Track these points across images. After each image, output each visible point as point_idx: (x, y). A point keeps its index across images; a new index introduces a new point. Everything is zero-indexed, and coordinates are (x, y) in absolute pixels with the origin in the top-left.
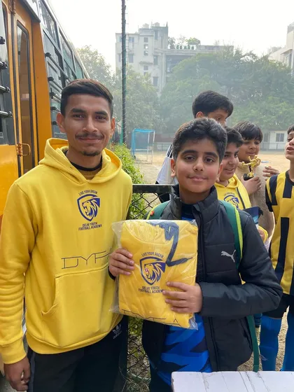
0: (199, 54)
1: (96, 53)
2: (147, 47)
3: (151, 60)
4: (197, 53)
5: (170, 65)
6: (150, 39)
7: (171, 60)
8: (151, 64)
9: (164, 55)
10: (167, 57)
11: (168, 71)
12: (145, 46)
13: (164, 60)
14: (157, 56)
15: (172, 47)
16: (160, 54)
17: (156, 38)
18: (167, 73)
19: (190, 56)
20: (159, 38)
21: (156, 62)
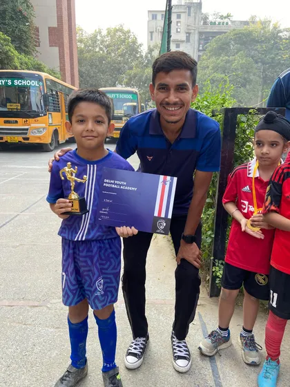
0: (234, 30)
1: (129, 32)
2: (179, 24)
3: (184, 38)
4: (232, 28)
5: (202, 42)
6: (183, 16)
7: (204, 37)
8: (183, 42)
9: (197, 32)
10: (201, 33)
11: (201, 48)
12: (177, 22)
13: (196, 37)
14: (189, 33)
15: (205, 23)
16: (192, 31)
17: (189, 15)
18: (199, 51)
19: (225, 33)
20: (192, 14)
21: (188, 40)
